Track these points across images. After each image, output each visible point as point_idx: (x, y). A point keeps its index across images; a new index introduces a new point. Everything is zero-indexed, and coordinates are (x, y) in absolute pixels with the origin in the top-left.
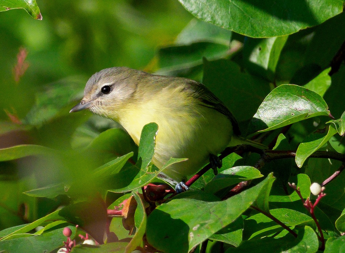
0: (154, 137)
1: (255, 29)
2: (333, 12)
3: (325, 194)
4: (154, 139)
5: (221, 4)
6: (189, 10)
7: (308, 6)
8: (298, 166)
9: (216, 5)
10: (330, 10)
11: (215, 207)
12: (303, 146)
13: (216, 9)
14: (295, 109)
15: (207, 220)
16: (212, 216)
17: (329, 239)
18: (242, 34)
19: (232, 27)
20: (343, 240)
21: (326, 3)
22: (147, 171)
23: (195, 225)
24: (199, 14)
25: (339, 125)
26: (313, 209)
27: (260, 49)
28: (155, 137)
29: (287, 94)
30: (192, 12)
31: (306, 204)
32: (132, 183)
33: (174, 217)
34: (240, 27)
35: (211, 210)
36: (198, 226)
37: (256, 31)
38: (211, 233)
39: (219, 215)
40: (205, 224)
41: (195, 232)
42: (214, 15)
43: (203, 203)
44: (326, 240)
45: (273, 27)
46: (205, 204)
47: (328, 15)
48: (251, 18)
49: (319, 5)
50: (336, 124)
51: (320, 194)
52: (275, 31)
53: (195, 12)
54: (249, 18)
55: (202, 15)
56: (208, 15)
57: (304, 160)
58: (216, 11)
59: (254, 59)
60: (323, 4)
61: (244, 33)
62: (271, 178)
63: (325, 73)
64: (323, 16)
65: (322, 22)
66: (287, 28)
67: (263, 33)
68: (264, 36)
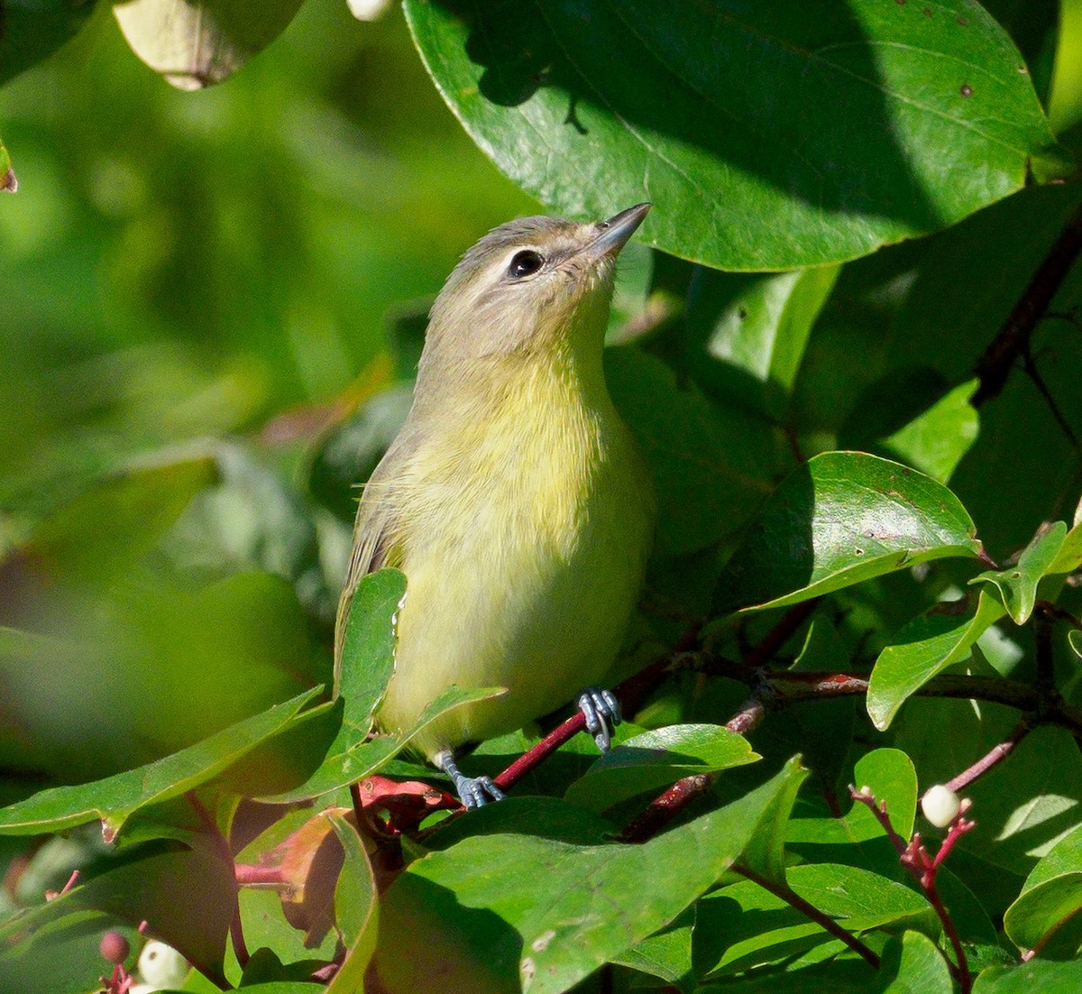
0: (394, 617)
1: (729, 242)
2: (991, 189)
3: (972, 823)
4: (394, 622)
5: (617, 157)
6: (511, 176)
7: (910, 169)
8: (877, 726)
9: (601, 159)
10: (983, 181)
11: (604, 869)
12: (891, 656)
13: (601, 174)
14: (866, 535)
15: (579, 915)
16: (597, 901)
17: (982, 972)
18: (689, 259)
19: (655, 233)
20: (1031, 975)
21: (969, 158)
22: (370, 729)
23: (539, 934)
24: (544, 192)
25: (1014, 591)
26: (932, 872)
27: (743, 315)
28: (397, 616)
29: (842, 483)
30: (521, 182)
31: (910, 858)
32: (319, 772)
33: (469, 900)
34: (680, 235)
35: (594, 880)
36: (551, 935)
37: (734, 250)
38: (594, 962)
39: (621, 899)
40: (573, 928)
41: (540, 959)
42: (594, 194)
43: (567, 851)
44: (976, 975)
45: (791, 238)
46: (571, 857)
47: (977, 199)
48: (717, 206)
49: (944, 165)
50: (1005, 585)
51: (954, 822)
52: (798, 248)
53: (533, 182)
54: (713, 207)
55: (554, 195)
56: (574, 195)
57: (898, 706)
58: (601, 180)
59: (723, 346)
60: (959, 161)
61: (694, 254)
62: (794, 771)
63: (959, 399)
64: (957, 199)
65: (956, 221)
66: (836, 240)
67: (756, 255)
68: (762, 266)
